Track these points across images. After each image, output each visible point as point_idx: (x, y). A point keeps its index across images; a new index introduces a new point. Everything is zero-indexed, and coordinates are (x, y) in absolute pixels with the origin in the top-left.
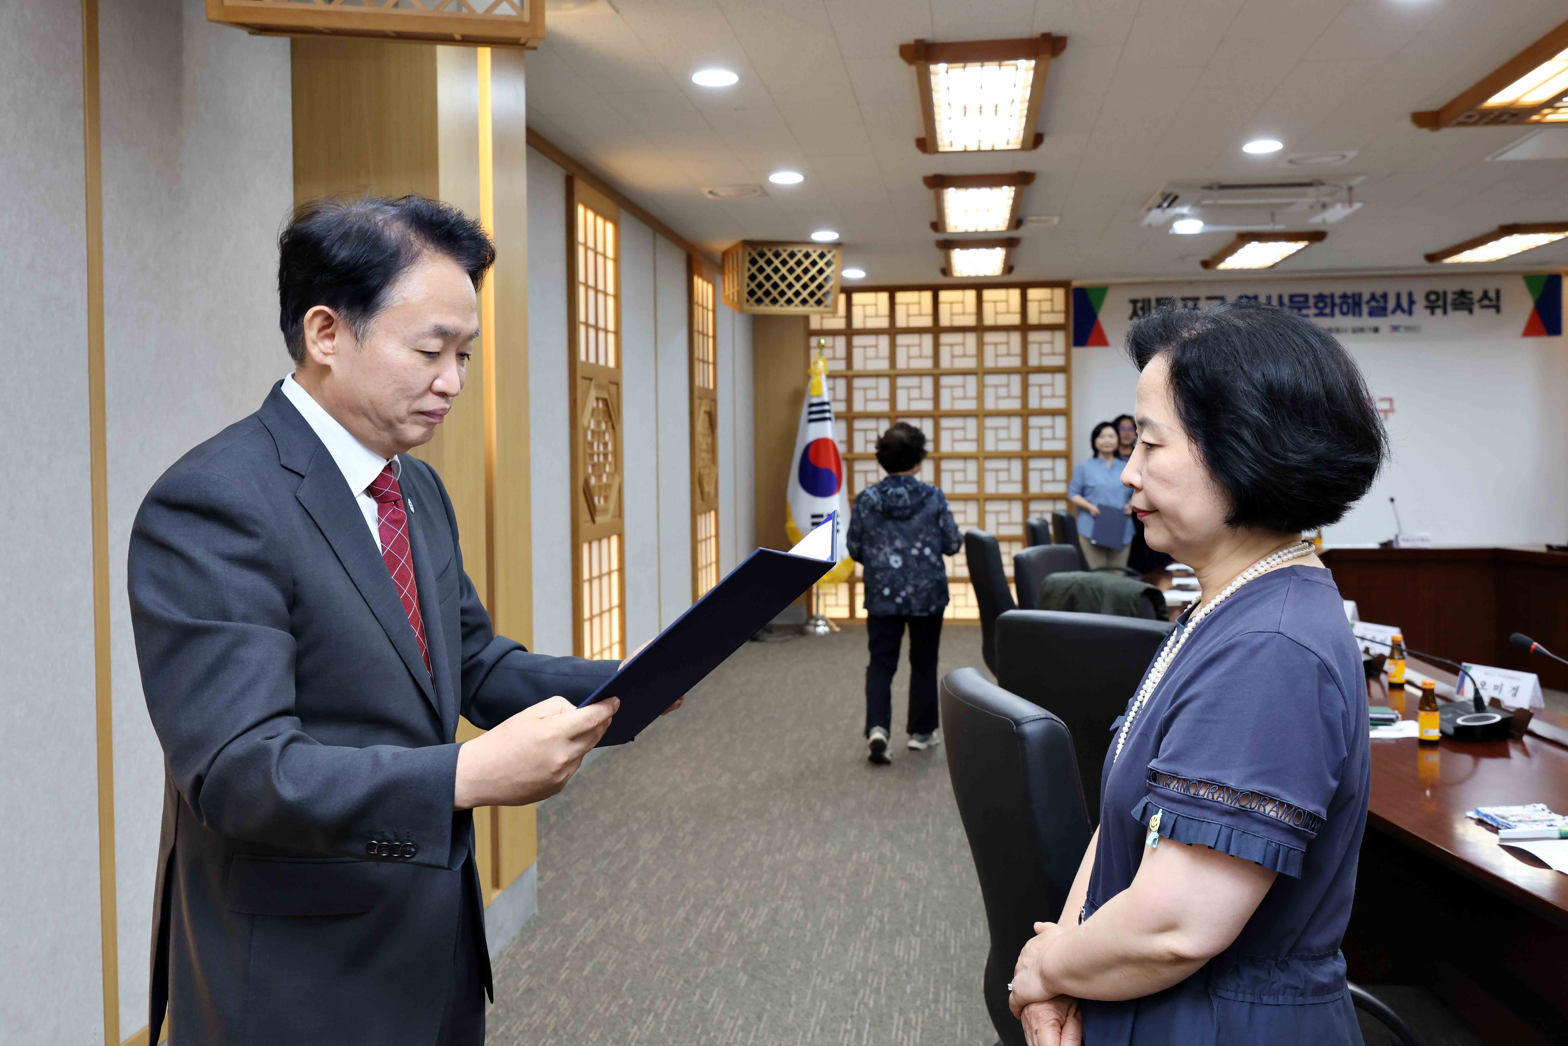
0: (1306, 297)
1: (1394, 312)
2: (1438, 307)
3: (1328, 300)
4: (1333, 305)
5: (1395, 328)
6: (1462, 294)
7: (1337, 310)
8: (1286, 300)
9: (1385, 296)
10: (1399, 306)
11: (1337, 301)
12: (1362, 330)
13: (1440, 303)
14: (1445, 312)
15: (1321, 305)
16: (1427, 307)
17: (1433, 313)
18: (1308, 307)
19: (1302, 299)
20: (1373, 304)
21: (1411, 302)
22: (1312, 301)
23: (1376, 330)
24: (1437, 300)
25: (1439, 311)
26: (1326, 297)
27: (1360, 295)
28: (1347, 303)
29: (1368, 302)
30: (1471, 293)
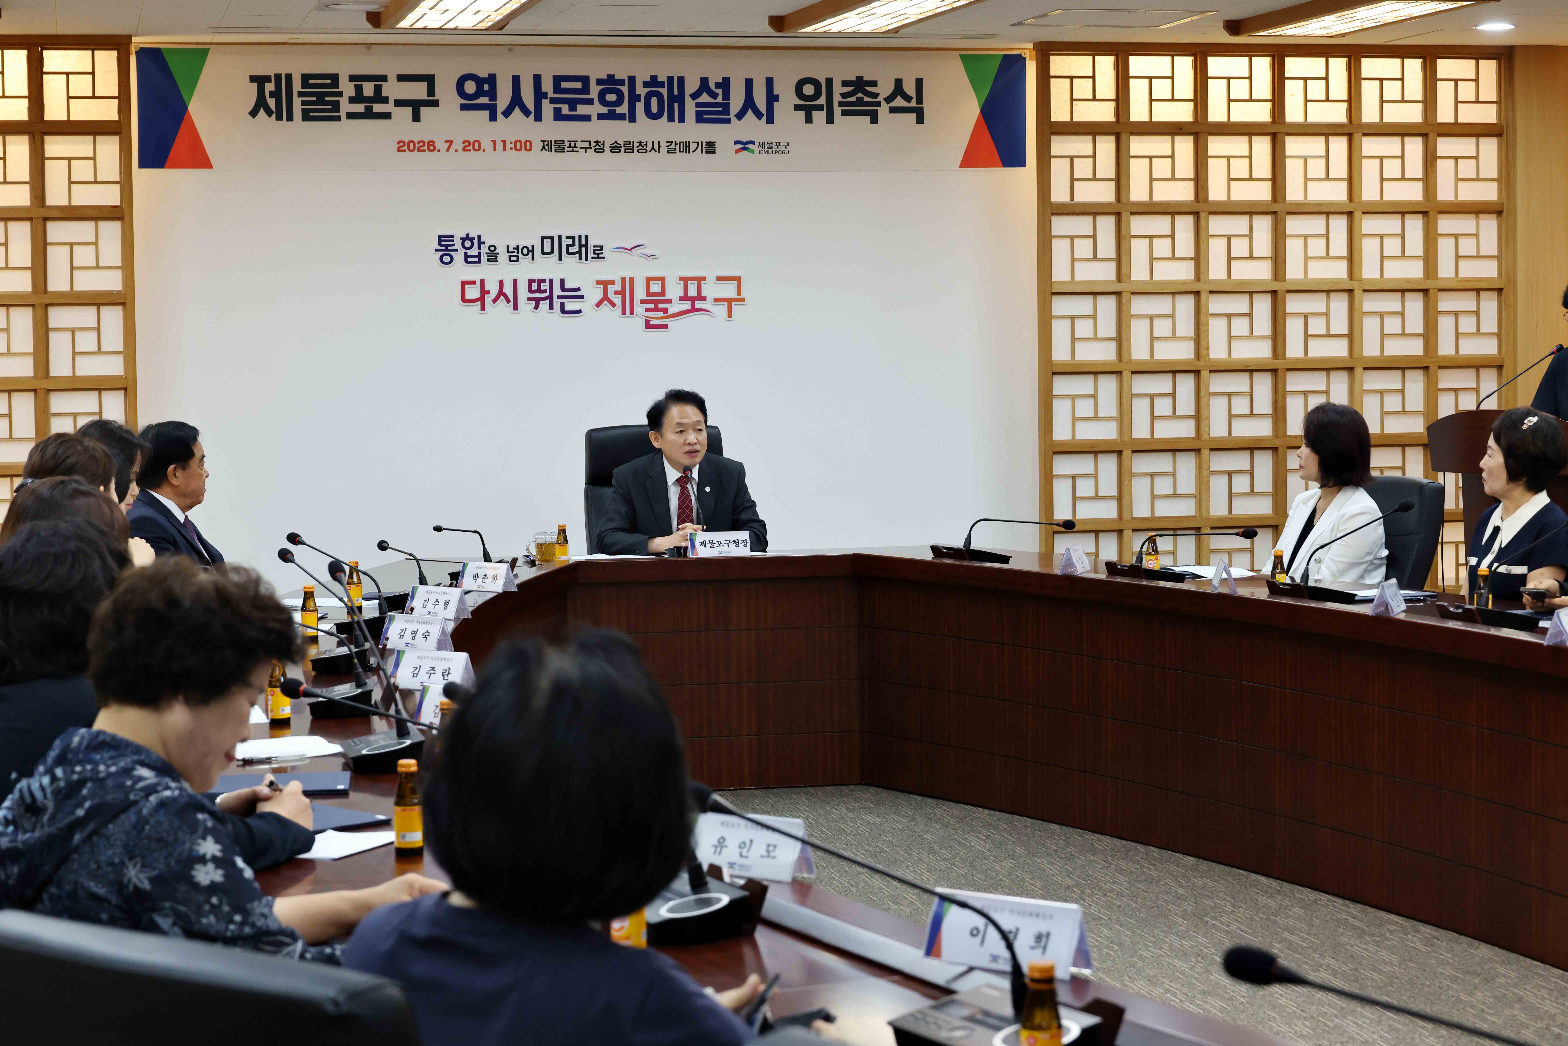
0: (585, 80)
1: (740, 116)
2: (819, 108)
3: (625, 89)
4: (634, 98)
5: (744, 146)
6: (860, 84)
7: (640, 106)
8: (547, 86)
9: (725, 84)
10: (749, 104)
11: (641, 91)
12: (686, 147)
13: (822, 101)
14: (830, 120)
15: (611, 97)
16: (797, 108)
17: (809, 120)
18: (590, 102)
19: (578, 85)
20: (705, 98)
21: (772, 98)
22: (595, 90)
23: (711, 148)
24: (817, 95)
25: (819, 117)
26: (621, 82)
27: (681, 80)
28: (660, 96)
29: (694, 96)
30: (874, 84)
